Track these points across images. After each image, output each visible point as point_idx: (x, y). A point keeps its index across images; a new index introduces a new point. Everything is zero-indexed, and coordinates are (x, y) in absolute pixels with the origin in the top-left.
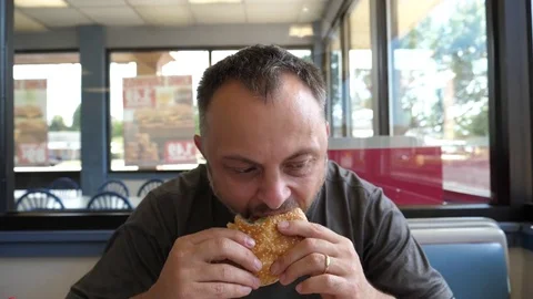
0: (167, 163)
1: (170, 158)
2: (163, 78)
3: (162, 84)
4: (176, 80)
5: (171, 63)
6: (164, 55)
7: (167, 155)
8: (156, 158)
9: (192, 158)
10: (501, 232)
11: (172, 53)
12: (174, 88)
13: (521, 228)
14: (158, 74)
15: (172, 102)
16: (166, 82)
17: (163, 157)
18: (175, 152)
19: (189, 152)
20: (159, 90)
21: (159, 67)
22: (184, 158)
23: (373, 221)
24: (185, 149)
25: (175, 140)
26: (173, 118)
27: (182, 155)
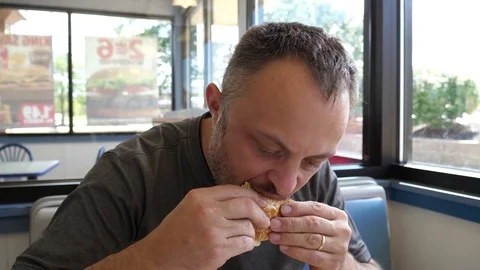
0: (23, 125)
1: (25, 121)
2: (16, 37)
3: (15, 43)
4: (31, 40)
5: (21, 21)
6: (13, 13)
7: (23, 118)
8: (9, 120)
9: (51, 121)
10: (381, 188)
11: (22, 12)
12: (29, 49)
13: (390, 184)
14: (6, 32)
15: (27, 63)
16: (20, 41)
17: (17, 120)
18: (31, 115)
19: (46, 115)
20: (12, 49)
21: (6, 25)
22: (41, 121)
23: (324, 187)
24: (42, 111)
25: (31, 102)
26: (28, 80)
27: (39, 117)
